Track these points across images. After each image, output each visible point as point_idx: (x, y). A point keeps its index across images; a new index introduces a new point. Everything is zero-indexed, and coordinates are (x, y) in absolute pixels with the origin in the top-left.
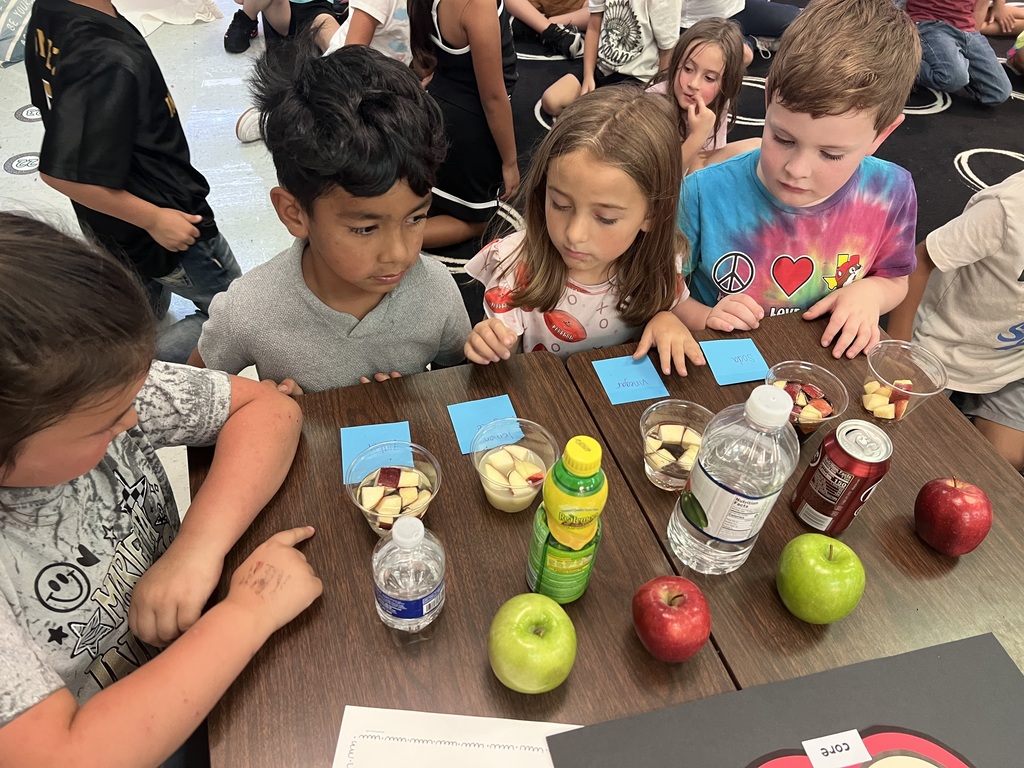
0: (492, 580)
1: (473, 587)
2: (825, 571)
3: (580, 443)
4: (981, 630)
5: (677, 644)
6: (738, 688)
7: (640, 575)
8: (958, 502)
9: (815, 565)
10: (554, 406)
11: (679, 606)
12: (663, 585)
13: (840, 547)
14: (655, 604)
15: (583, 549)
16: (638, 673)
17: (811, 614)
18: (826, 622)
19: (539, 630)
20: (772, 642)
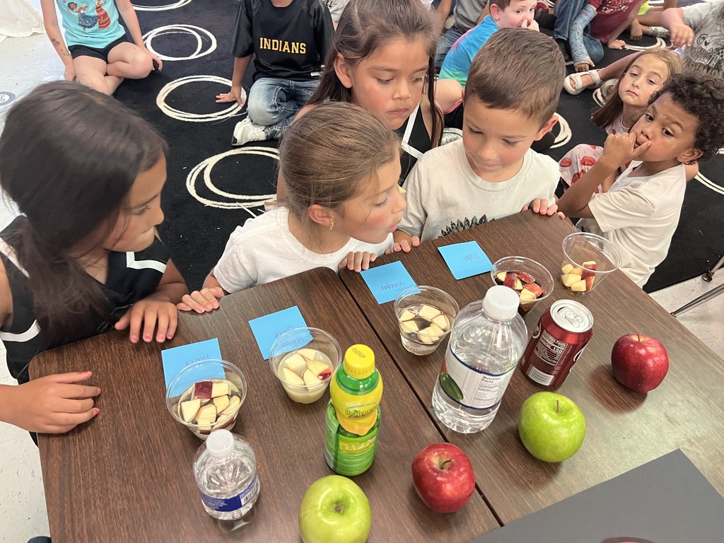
0: (297, 463)
1: (283, 472)
2: (555, 422)
3: (356, 351)
4: (672, 449)
5: (451, 500)
6: (502, 525)
7: (414, 441)
8: (643, 352)
9: (548, 418)
10: (335, 311)
11: (449, 469)
12: (434, 452)
13: (565, 401)
14: (430, 470)
15: (369, 433)
16: (422, 523)
17: (548, 456)
18: (560, 461)
19: (339, 507)
20: (521, 481)
